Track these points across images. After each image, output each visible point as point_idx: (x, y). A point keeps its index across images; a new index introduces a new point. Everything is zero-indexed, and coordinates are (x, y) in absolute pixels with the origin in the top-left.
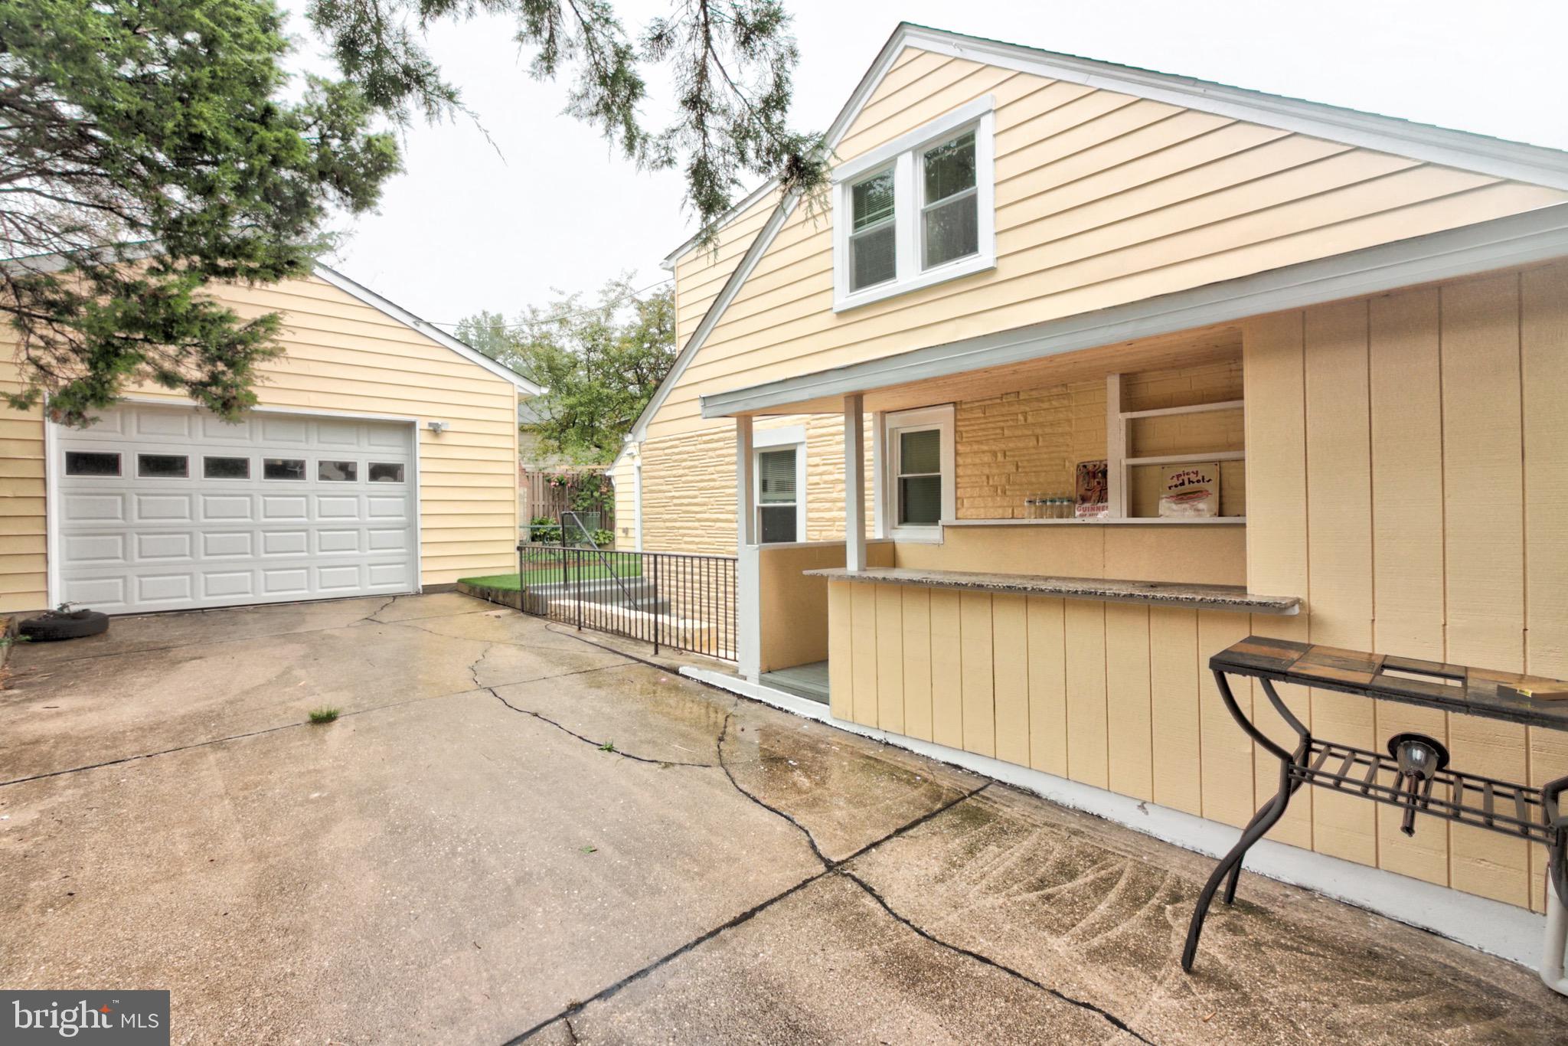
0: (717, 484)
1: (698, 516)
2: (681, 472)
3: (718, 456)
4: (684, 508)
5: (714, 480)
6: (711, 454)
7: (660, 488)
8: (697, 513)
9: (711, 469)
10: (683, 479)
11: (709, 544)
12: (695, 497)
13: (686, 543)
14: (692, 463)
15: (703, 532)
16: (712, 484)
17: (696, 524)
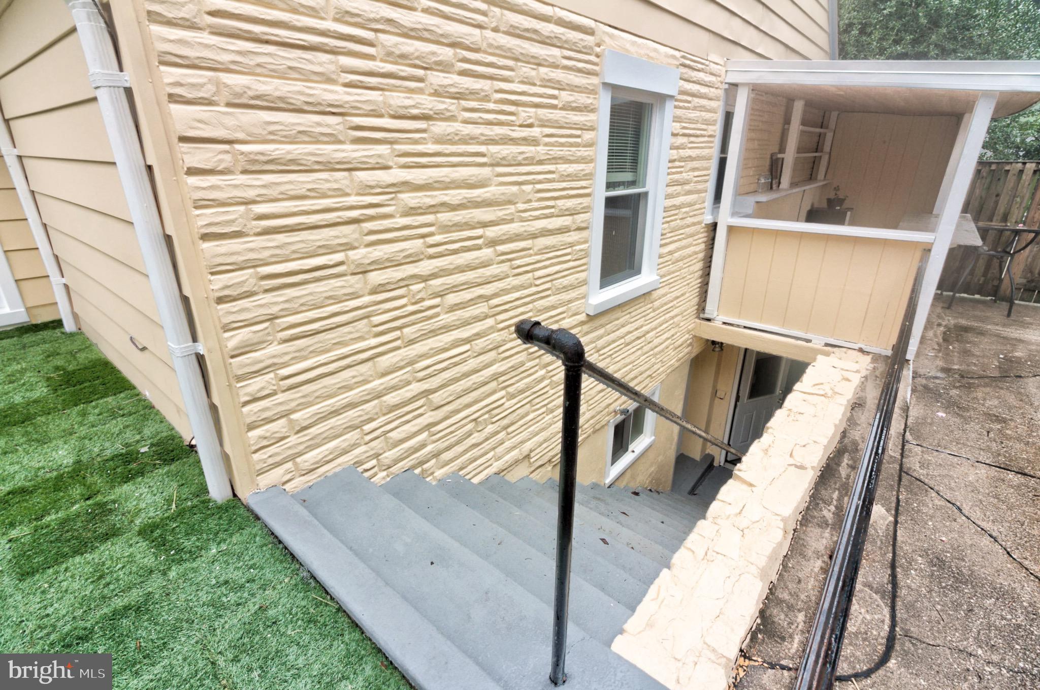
0: (541, 151)
1: (491, 232)
2: (428, 103)
3: (547, 83)
4: (445, 217)
5: (534, 142)
6: (526, 70)
7: (328, 150)
8: (485, 225)
9: (525, 114)
10: (440, 127)
11: (522, 287)
12: (481, 184)
13: (453, 308)
14: (469, 83)
15: (505, 267)
16: (530, 150)
17: (487, 252)
